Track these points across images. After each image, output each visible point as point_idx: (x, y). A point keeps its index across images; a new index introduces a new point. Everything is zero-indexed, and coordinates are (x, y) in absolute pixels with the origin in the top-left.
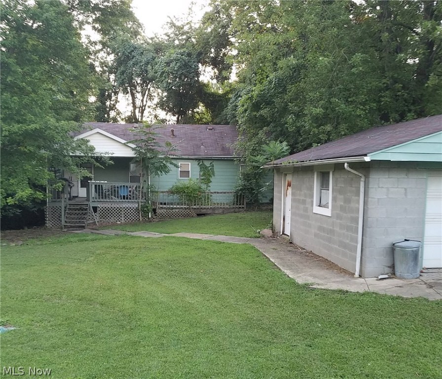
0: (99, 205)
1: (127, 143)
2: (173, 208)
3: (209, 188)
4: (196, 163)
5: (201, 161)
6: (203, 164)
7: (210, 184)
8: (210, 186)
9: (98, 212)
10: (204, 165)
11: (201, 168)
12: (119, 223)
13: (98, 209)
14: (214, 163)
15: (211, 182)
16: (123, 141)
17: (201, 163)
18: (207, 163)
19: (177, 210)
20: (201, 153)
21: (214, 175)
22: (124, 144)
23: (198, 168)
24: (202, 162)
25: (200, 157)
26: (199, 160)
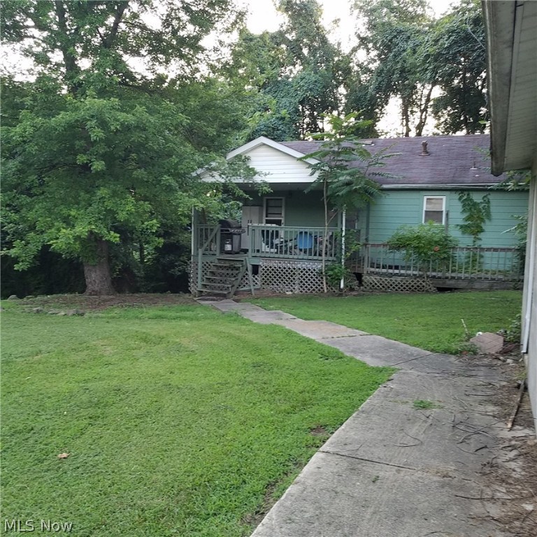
0: (261, 263)
1: (305, 158)
2: (392, 275)
3: (479, 243)
4: (456, 196)
5: (466, 193)
6: (469, 199)
7: (481, 235)
8: (480, 239)
9: (260, 274)
10: (471, 200)
11: (464, 206)
12: (290, 293)
13: (260, 269)
14: (492, 197)
15: (482, 231)
16: (300, 155)
17: (465, 197)
18: (477, 198)
19: (399, 279)
20: (466, 179)
21: (490, 219)
22: (300, 159)
23: (458, 206)
24: (468, 195)
25: (463, 186)
26: (462, 190)
